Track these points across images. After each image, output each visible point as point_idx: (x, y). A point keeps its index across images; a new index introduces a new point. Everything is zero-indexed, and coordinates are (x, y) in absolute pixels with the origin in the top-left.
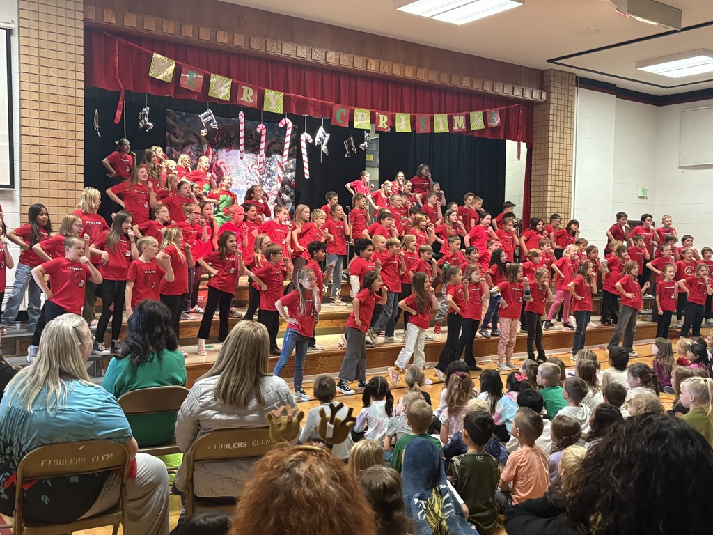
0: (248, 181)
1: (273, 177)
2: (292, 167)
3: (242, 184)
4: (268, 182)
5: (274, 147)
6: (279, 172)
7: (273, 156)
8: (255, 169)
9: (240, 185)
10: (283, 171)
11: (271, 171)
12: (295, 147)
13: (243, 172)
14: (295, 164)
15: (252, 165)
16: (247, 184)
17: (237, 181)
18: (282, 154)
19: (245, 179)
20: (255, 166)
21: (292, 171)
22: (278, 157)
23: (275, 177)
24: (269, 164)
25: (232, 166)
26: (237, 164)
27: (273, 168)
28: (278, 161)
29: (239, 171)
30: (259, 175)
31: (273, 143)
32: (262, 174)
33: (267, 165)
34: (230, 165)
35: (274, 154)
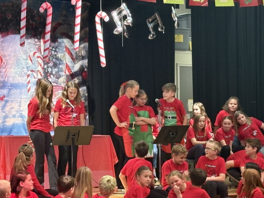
0: (29, 73)
1: (61, 66)
2: (83, 53)
3: (21, 76)
4: (54, 73)
5: (61, 29)
6: (67, 60)
7: (60, 40)
8: (38, 57)
9: (19, 78)
10: (72, 58)
11: (57, 59)
12: (87, 29)
13: (23, 62)
14: (87, 49)
15: (34, 54)
16: (28, 76)
17: (16, 73)
18: (72, 38)
19: (25, 70)
20: (38, 54)
21: (83, 58)
22: (66, 42)
23: (63, 67)
24: (55, 51)
25: (9, 55)
26: (15, 51)
27: (59, 55)
28: (66, 47)
29: (18, 60)
30: (42, 64)
31: (60, 24)
32: (46, 63)
33: (53, 52)
34: (6, 54)
35: (61, 38)
